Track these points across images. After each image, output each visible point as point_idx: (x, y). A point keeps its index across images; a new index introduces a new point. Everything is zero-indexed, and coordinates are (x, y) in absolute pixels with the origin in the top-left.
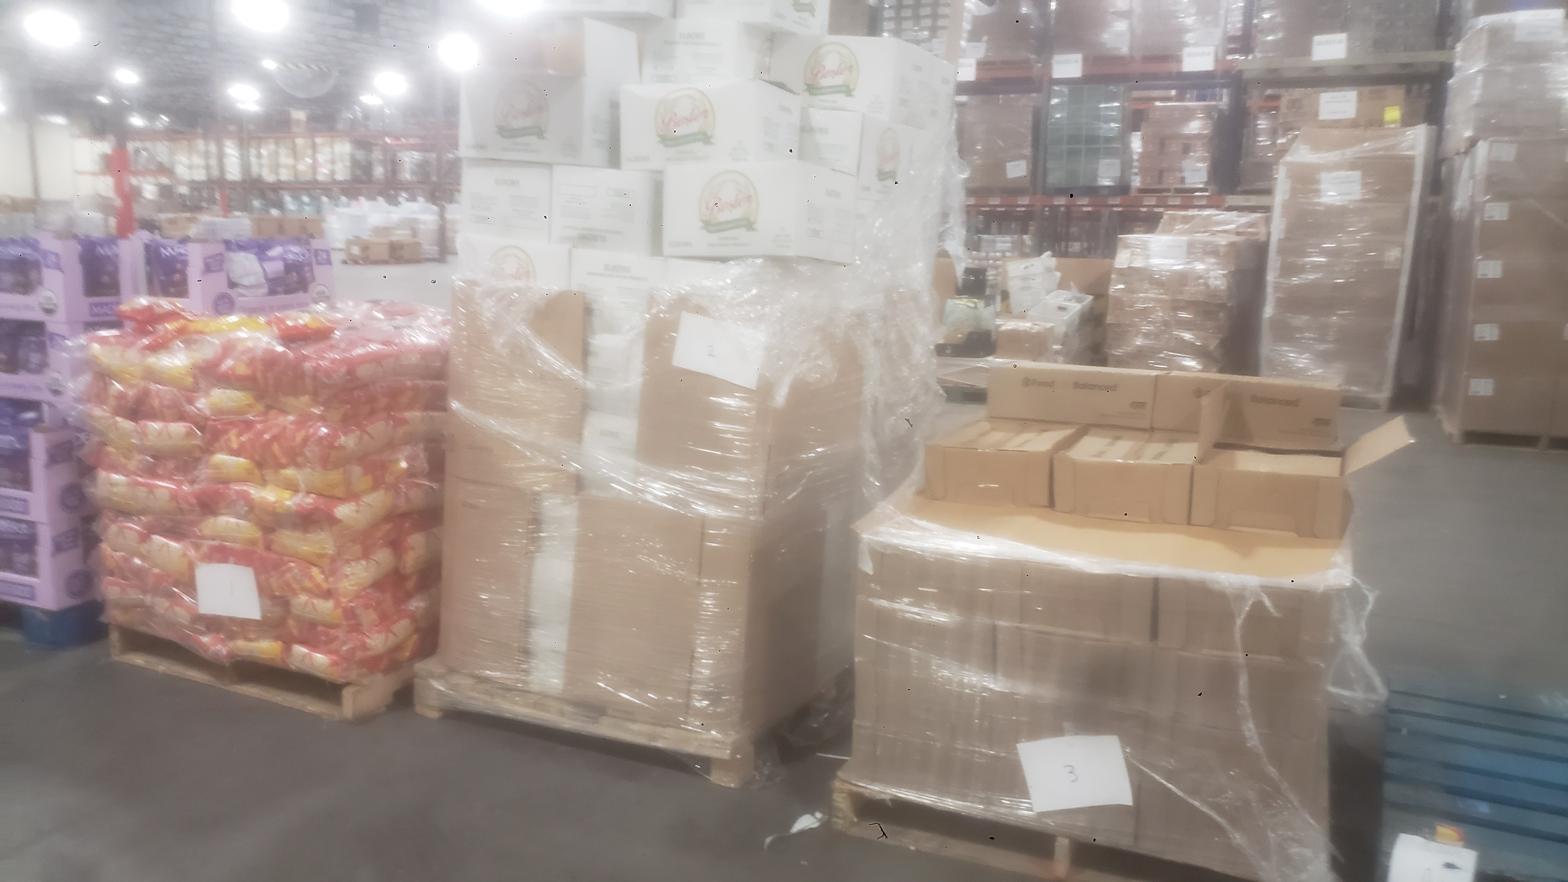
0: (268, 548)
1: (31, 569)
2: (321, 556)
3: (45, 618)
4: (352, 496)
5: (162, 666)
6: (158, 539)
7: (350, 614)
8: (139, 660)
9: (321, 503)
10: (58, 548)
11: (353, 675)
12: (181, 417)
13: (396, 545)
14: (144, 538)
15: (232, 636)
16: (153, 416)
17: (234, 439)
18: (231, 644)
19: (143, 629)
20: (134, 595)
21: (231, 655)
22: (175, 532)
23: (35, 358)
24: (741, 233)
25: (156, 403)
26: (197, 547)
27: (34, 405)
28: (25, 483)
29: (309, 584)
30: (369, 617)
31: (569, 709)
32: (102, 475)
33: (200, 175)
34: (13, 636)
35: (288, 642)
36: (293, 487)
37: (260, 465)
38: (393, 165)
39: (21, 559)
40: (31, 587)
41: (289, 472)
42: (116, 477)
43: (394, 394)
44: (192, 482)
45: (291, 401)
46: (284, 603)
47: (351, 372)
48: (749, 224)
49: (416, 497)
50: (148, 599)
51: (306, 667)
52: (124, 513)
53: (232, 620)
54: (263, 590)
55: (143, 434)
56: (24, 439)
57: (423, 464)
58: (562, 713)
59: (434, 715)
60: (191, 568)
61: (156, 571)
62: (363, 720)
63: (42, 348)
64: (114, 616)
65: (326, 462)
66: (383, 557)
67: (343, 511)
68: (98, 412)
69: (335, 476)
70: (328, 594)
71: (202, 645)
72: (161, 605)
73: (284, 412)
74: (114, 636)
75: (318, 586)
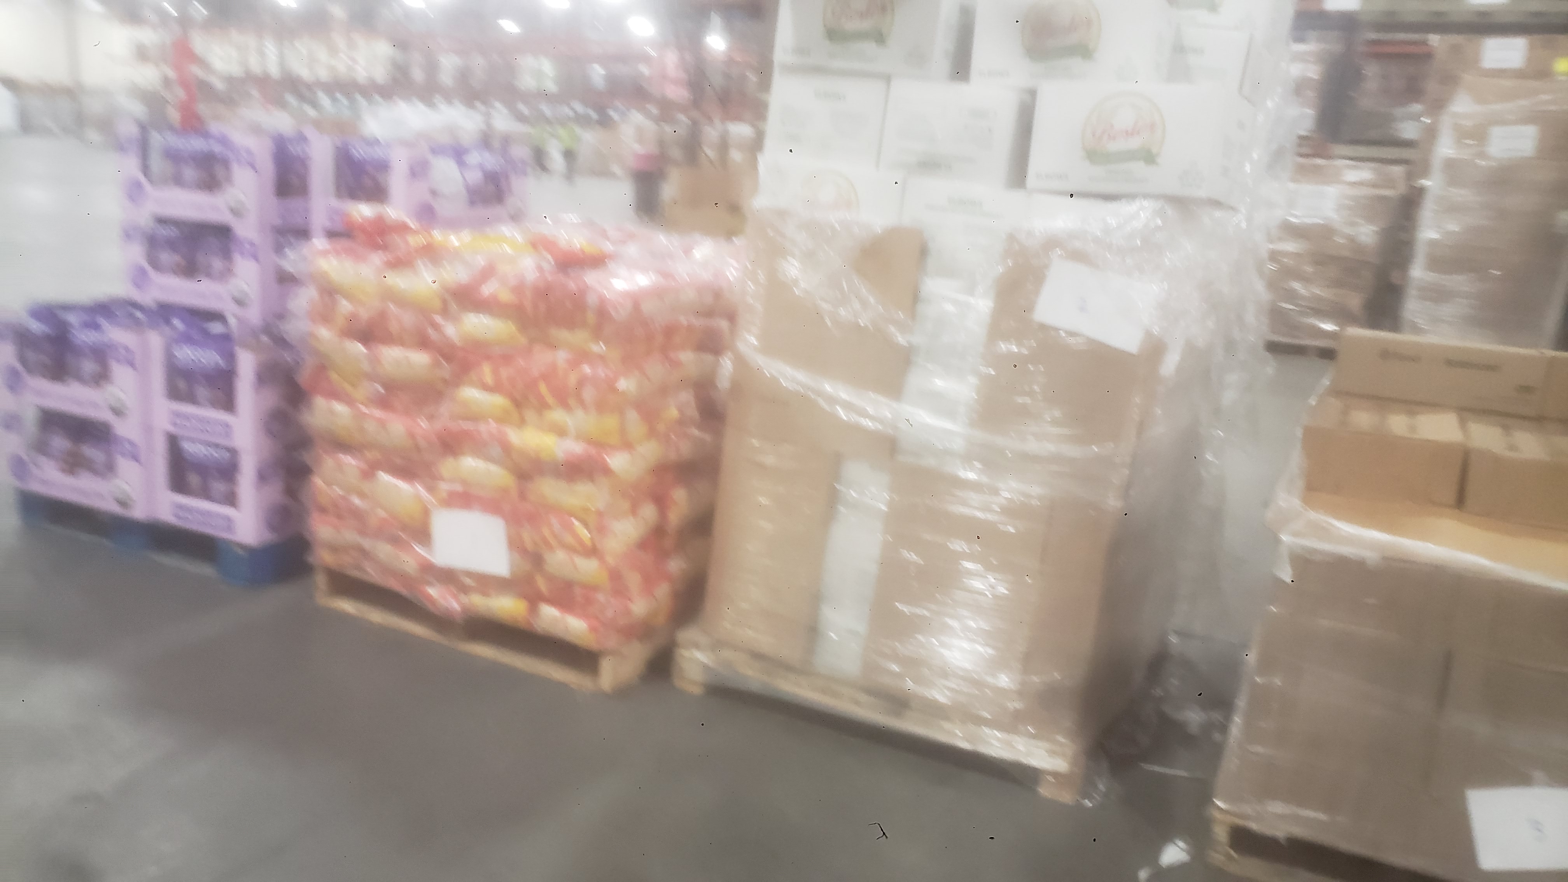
0: (522, 496)
1: (231, 499)
2: (586, 510)
3: (240, 552)
4: (627, 445)
5: (377, 616)
6: (384, 477)
7: (615, 576)
8: (347, 606)
9: (593, 451)
10: (262, 477)
11: (611, 642)
12: (423, 343)
13: (660, 501)
14: (368, 474)
15: (465, 589)
16: (389, 339)
17: (487, 372)
18: (464, 599)
19: (355, 573)
20: (350, 536)
21: (465, 610)
22: (406, 472)
23: (217, 264)
24: (1139, 168)
25: (394, 327)
26: (431, 489)
27: (217, 316)
28: (228, 403)
29: (569, 539)
30: (633, 580)
31: (863, 698)
32: (320, 403)
33: (236, 70)
34: (205, 570)
35: (534, 599)
36: (561, 432)
37: (518, 404)
38: (432, 68)
39: (218, 487)
40: (229, 519)
41: (558, 415)
42: (340, 408)
43: (670, 331)
44: (431, 418)
45: (562, 334)
46: (537, 560)
47: (636, 306)
48: (1149, 157)
49: (685, 449)
50: (367, 543)
51: (558, 631)
52: (342, 445)
53: (469, 574)
54: (515, 544)
55: (375, 360)
56: (231, 357)
57: (692, 412)
58: (857, 703)
59: (697, 690)
60: (426, 513)
61: (382, 513)
62: (622, 693)
63: (226, 254)
64: (323, 557)
65: (601, 407)
66: (649, 512)
67: (618, 461)
68: (325, 333)
69: (611, 422)
70: (592, 551)
71: (429, 597)
72: (384, 550)
73: (553, 346)
74: (321, 580)
75: (581, 542)
